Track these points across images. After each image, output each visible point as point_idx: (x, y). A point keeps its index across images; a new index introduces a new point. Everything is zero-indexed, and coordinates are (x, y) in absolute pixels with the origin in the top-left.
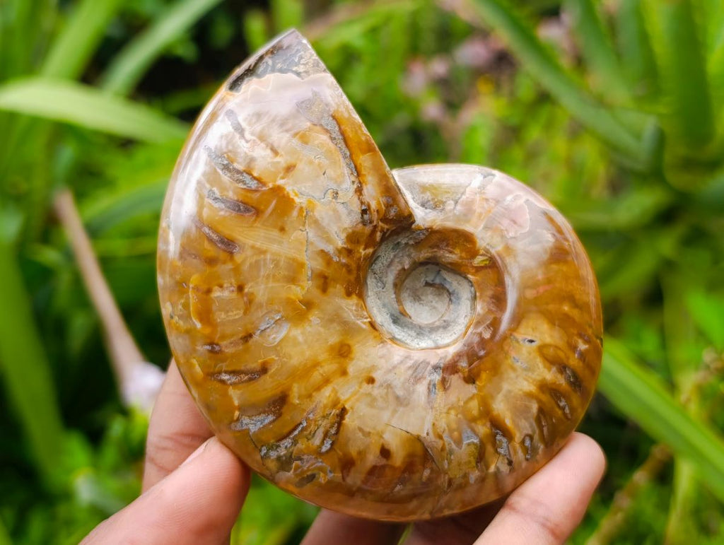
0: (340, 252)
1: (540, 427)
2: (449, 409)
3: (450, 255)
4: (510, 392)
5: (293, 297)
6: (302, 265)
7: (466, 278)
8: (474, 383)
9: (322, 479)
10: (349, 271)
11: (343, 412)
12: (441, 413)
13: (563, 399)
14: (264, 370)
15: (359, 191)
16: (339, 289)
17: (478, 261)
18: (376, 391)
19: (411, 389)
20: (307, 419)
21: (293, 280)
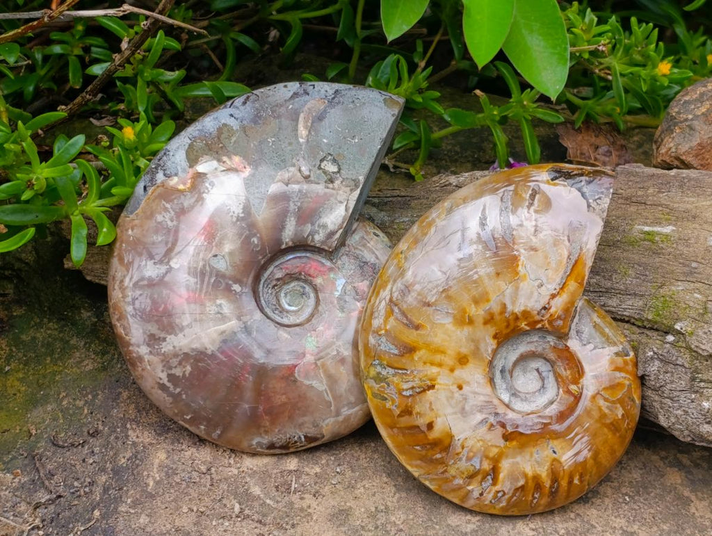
0: (513, 313)
1: (514, 495)
2: (481, 440)
3: (563, 370)
4: (518, 463)
5: (468, 310)
6: (488, 301)
7: (558, 389)
8: (506, 441)
9: (389, 405)
10: (507, 326)
11: (432, 387)
12: (475, 437)
13: (539, 494)
14: (417, 327)
15: (553, 296)
16: (492, 330)
17: (573, 388)
18: (457, 395)
19: (474, 412)
20: (412, 372)
21: (476, 302)
